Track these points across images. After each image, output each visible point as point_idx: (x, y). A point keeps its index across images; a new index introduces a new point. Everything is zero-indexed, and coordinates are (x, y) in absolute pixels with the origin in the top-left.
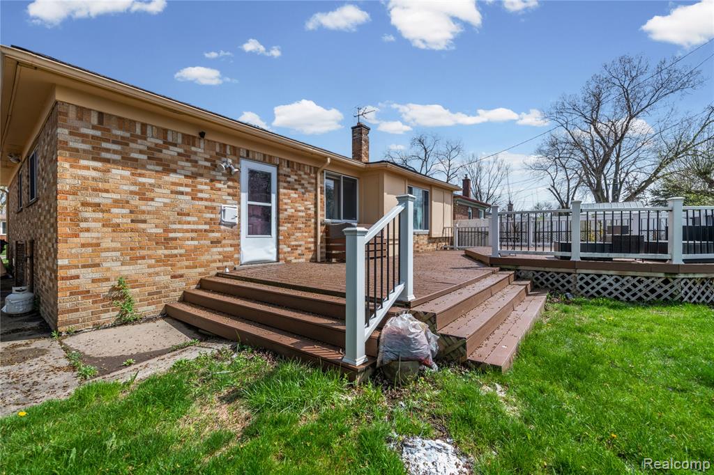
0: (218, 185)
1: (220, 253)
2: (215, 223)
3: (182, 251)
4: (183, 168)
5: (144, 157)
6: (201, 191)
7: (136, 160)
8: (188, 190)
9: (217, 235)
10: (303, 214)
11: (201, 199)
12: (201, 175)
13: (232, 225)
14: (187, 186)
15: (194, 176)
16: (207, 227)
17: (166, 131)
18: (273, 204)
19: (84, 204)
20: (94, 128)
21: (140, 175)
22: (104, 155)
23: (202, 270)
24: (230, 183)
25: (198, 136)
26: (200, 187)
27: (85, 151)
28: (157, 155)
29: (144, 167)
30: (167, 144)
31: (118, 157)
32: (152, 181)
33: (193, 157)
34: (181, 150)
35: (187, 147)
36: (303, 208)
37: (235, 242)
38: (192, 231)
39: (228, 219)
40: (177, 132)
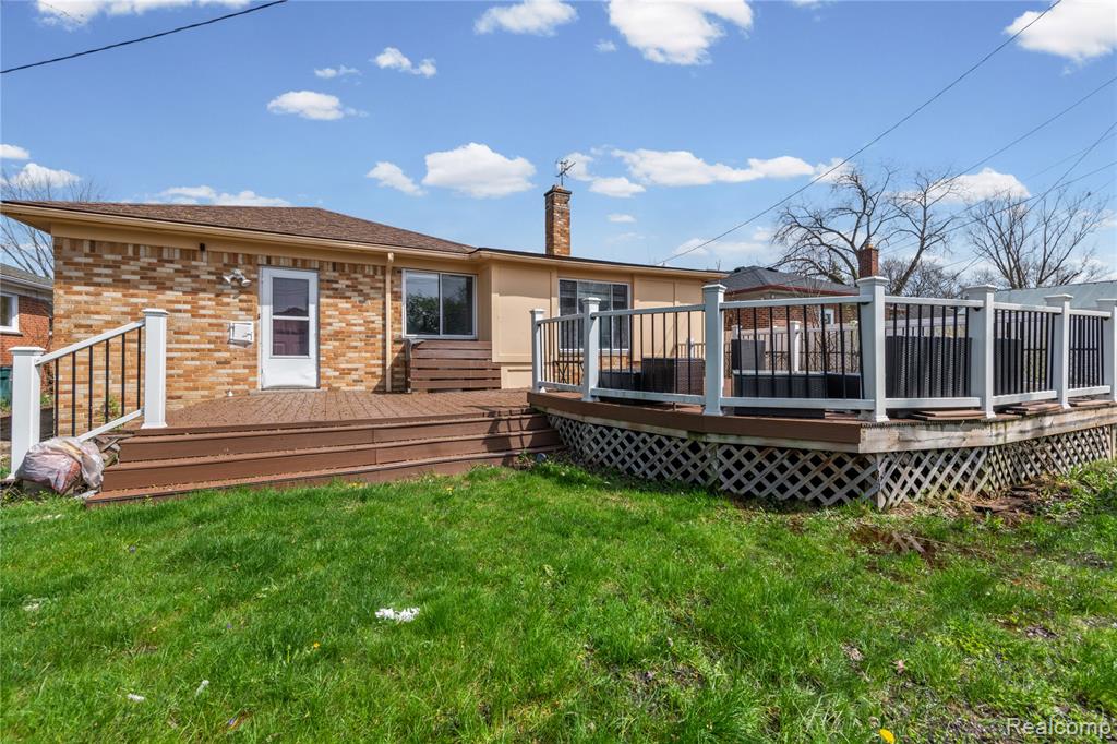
0: (226, 300)
1: (229, 375)
2: (221, 343)
3: (181, 372)
4: (181, 284)
5: (137, 277)
6: (203, 308)
7: (128, 281)
8: (188, 307)
9: (227, 355)
10: (363, 329)
11: (204, 316)
12: (204, 291)
13: (246, 344)
14: (185, 303)
15: (195, 291)
16: (212, 346)
17: (161, 248)
18: (312, 318)
19: (78, 326)
20: (87, 256)
21: (132, 296)
22: (96, 280)
23: (206, 393)
24: (243, 297)
25: (198, 248)
26: (201, 303)
27: (77, 278)
28: (151, 274)
29: (136, 287)
30: (162, 262)
31: (110, 280)
32: (145, 300)
33: (194, 272)
34: (179, 267)
35: (186, 263)
36: (362, 321)
37: (252, 363)
38: (193, 350)
39: (238, 336)
40: (173, 249)
